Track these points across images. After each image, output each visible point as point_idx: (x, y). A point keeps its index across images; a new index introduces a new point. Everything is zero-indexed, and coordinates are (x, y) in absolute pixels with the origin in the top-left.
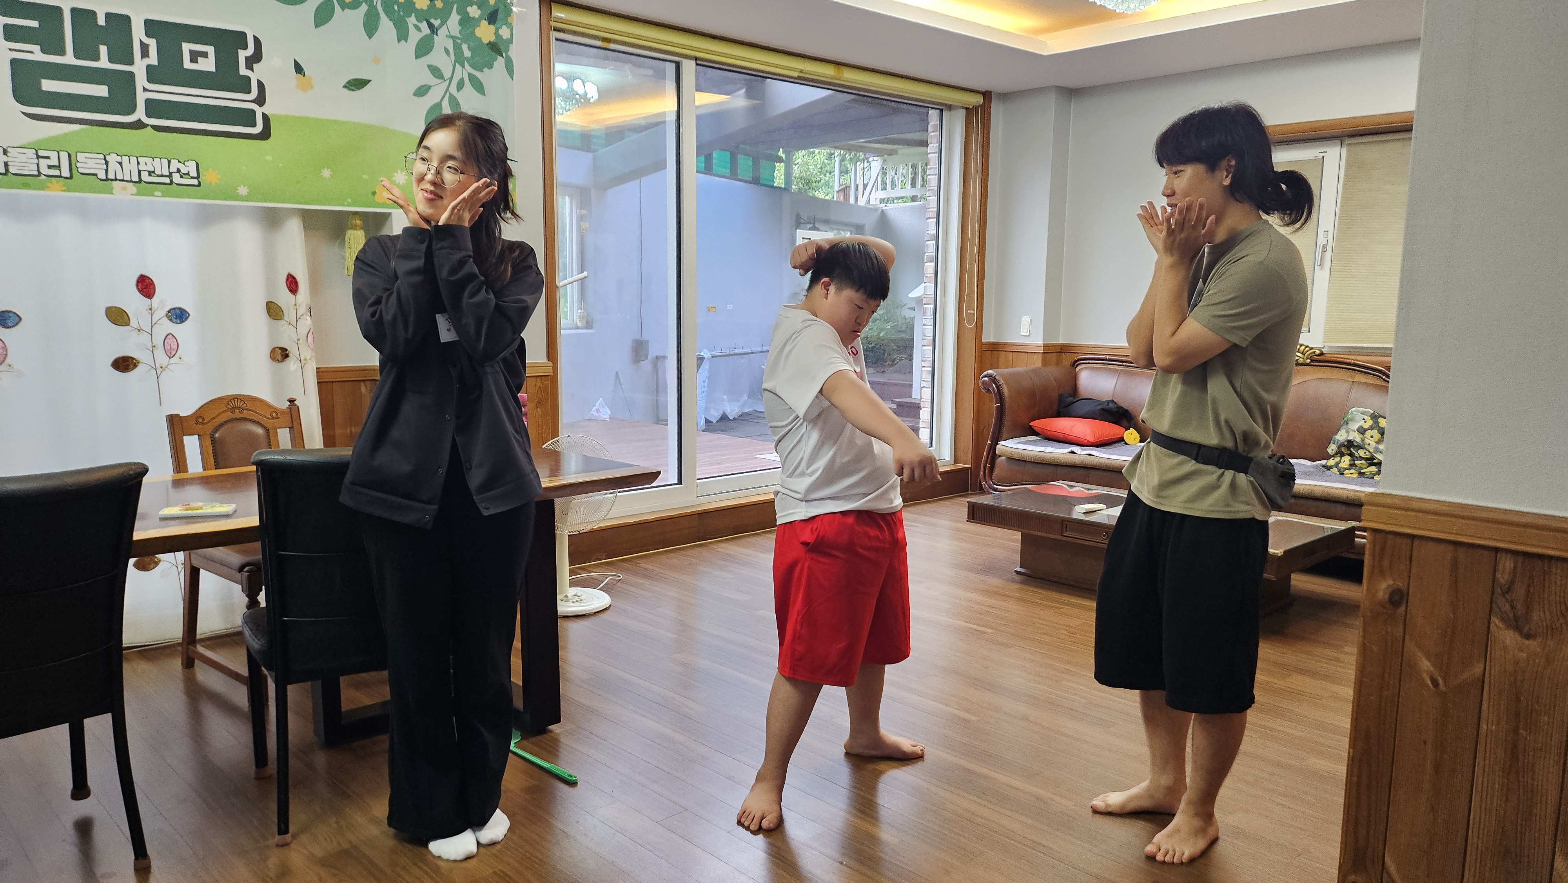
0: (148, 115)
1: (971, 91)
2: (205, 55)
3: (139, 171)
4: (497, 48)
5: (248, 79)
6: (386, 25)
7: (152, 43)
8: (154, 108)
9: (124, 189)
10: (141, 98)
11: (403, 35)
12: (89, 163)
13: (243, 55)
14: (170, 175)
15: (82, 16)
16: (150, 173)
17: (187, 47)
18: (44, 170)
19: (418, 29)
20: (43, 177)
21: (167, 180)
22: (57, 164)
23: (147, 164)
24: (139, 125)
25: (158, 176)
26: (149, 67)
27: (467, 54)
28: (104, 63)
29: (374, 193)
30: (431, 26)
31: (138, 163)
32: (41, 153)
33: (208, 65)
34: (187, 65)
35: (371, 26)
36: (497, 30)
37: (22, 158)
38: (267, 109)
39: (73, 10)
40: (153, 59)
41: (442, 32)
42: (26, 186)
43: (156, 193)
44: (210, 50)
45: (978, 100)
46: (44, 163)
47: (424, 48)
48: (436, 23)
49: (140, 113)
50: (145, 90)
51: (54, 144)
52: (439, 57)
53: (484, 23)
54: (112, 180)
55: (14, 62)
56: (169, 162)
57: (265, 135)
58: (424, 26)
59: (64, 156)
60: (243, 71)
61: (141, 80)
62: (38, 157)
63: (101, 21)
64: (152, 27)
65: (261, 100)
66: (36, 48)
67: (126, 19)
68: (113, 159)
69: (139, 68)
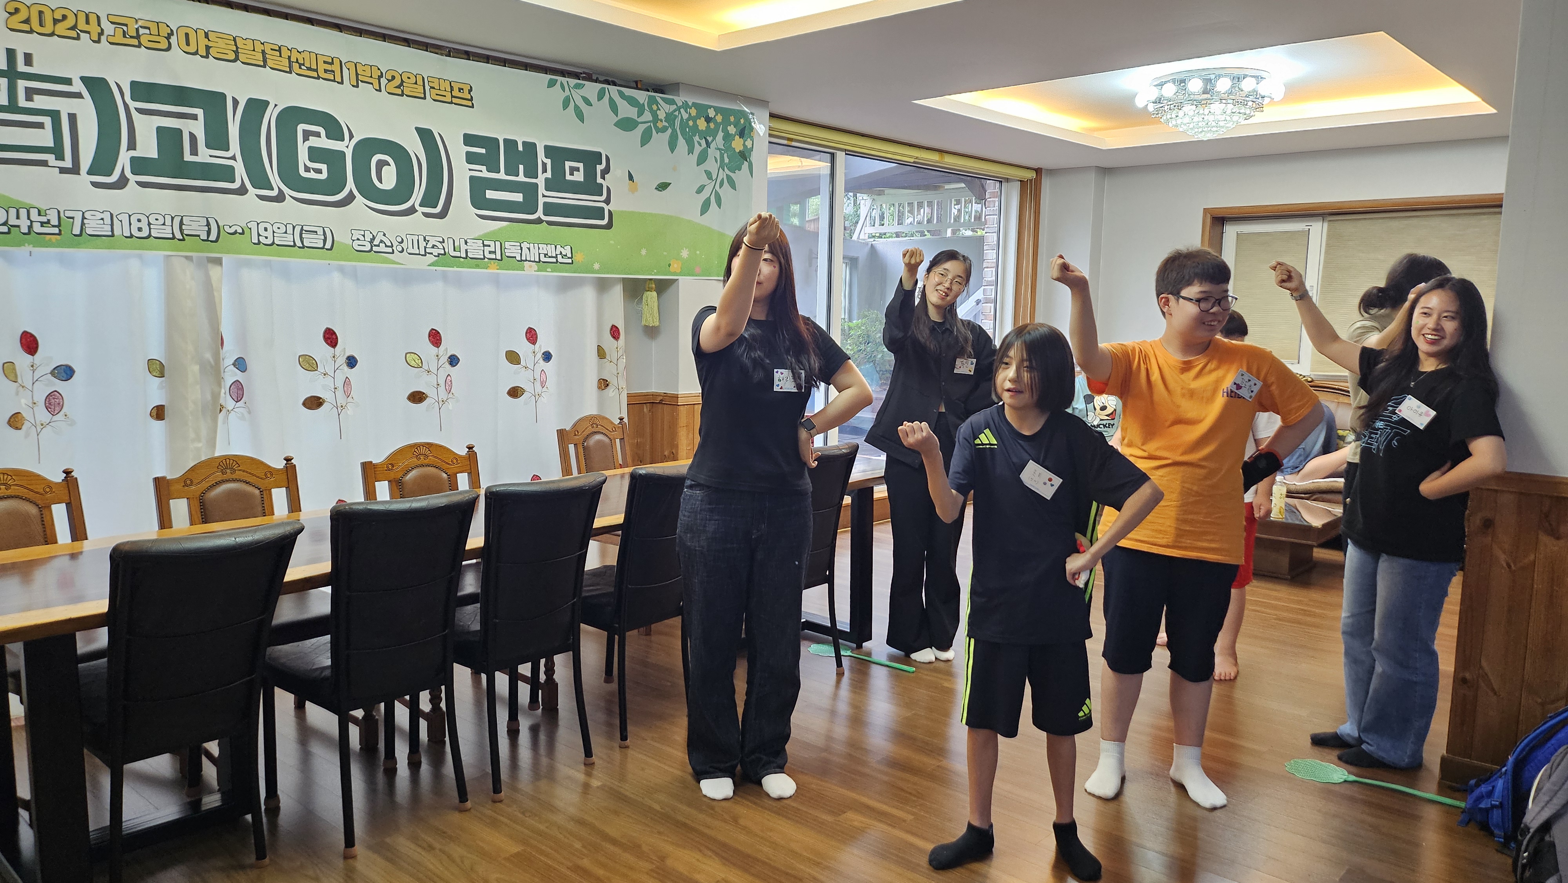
0: (545, 214)
1: (1028, 168)
2: (578, 169)
3: (539, 254)
4: (744, 155)
5: (601, 185)
6: (681, 142)
7: (548, 162)
8: (550, 209)
9: (531, 266)
10: (541, 201)
11: (691, 151)
12: (512, 249)
13: (599, 168)
14: (556, 257)
15: (510, 144)
16: (545, 255)
17: (568, 164)
18: (487, 255)
19: (700, 145)
20: (486, 260)
21: (554, 260)
22: (494, 250)
23: (544, 249)
24: (539, 221)
25: (550, 257)
26: (547, 179)
27: (727, 160)
28: (521, 178)
29: (669, 265)
30: (707, 141)
31: (539, 249)
32: (486, 243)
33: (579, 177)
34: (568, 177)
35: (672, 146)
36: (744, 142)
37: (475, 246)
38: (611, 206)
39: (505, 140)
40: (549, 174)
41: (713, 145)
42: (477, 266)
43: (548, 270)
44: (581, 165)
45: (1032, 175)
46: (487, 249)
47: (702, 159)
48: (710, 139)
49: (540, 213)
50: (544, 196)
51: (493, 236)
52: (711, 165)
53: (737, 137)
54: (524, 261)
55: (472, 178)
56: (556, 247)
57: (609, 226)
58: (703, 142)
59: (498, 244)
60: (599, 180)
61: (542, 190)
62: (484, 246)
63: (520, 148)
64: (550, 151)
65: (607, 201)
66: (484, 168)
67: (534, 145)
68: (525, 245)
69: (540, 181)
